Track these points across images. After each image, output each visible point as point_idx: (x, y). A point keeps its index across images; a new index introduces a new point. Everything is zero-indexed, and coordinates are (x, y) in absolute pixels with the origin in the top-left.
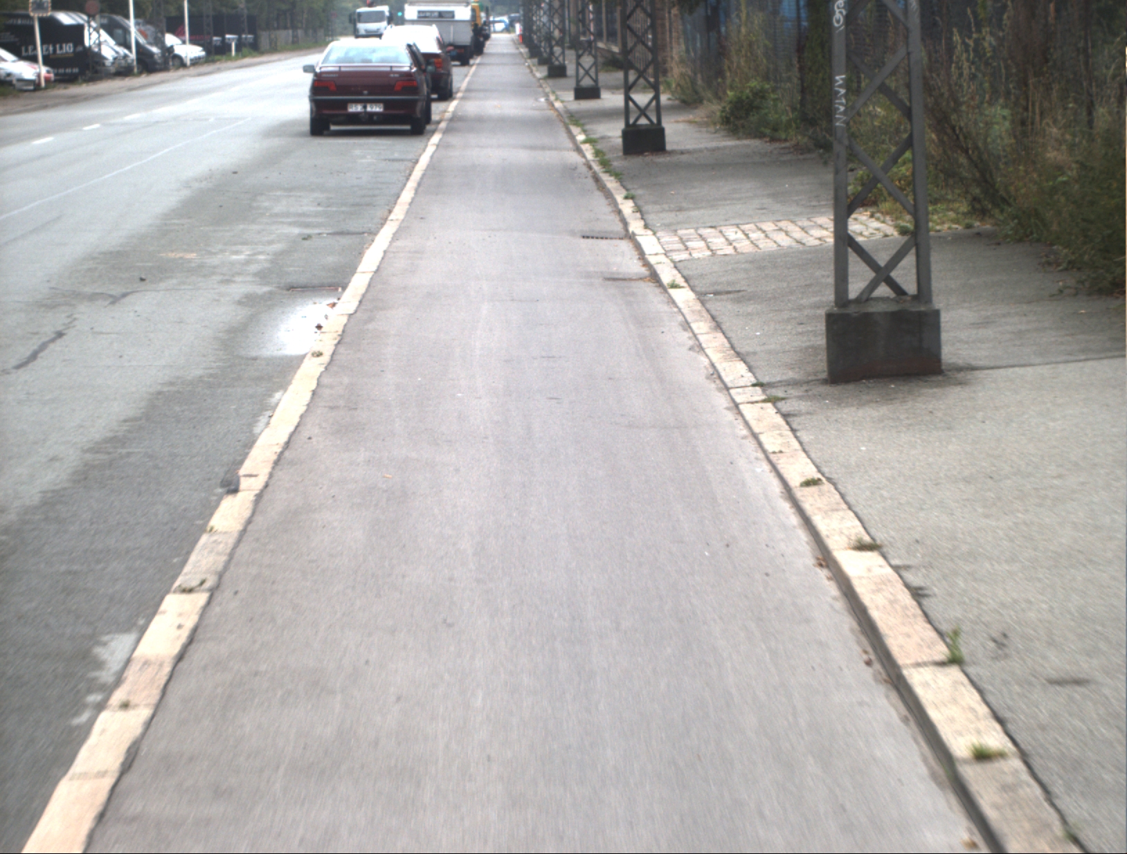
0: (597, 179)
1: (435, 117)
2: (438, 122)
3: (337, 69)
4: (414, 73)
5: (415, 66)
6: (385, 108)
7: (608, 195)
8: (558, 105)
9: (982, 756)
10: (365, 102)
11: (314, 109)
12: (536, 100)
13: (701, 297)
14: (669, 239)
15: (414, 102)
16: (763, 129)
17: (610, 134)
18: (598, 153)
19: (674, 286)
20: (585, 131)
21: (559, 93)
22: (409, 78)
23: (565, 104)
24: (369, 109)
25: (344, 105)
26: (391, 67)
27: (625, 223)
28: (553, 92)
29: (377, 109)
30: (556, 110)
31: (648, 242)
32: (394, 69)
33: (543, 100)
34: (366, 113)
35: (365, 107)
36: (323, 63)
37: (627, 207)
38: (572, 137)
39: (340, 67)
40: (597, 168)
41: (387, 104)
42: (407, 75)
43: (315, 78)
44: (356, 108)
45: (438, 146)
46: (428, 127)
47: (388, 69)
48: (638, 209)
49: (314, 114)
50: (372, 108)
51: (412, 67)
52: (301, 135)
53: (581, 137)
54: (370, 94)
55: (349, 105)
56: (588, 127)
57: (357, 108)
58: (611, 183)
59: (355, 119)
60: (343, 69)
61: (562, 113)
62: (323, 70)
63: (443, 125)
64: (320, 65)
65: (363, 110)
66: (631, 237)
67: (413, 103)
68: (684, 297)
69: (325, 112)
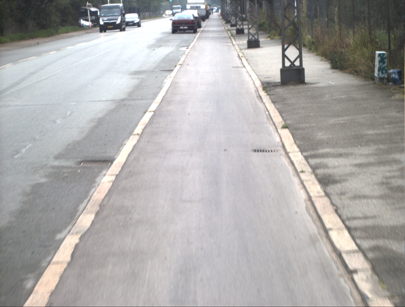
1: (198, 31)
7: (231, 39)
10: (184, 26)
11: (173, 28)
13: (238, 45)
14: (238, 42)
17: (234, 32)
25: (179, 27)
29: (186, 28)
31: (234, 43)
35: (184, 27)
37: (233, 40)
38: (227, 33)
40: (230, 36)
41: (188, 27)
42: (192, 21)
43: (173, 21)
44: (182, 28)
48: (235, 40)
51: (193, 19)
52: (170, 33)
56: (231, 31)
59: (181, 30)
60: (179, 19)
63: (200, 32)
66: (232, 43)
67: (193, 27)
69: (176, 28)
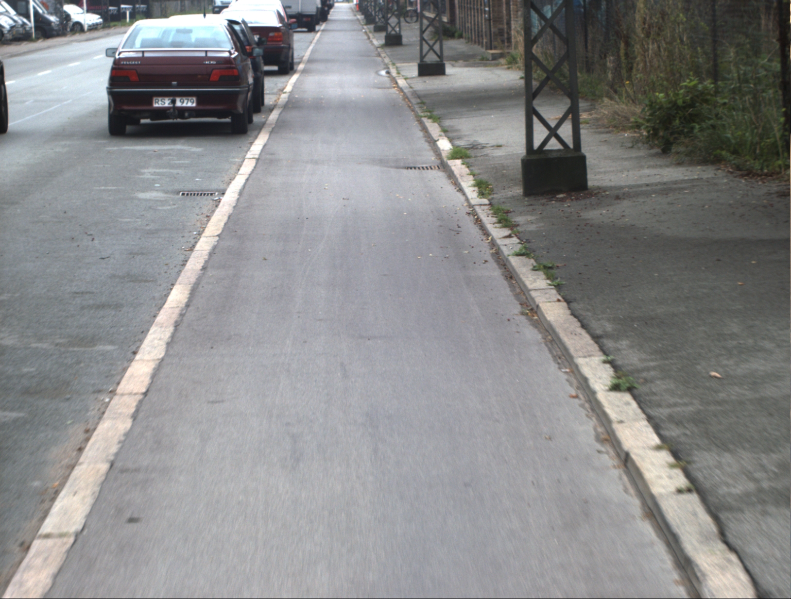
1: (268, 100)
2: (271, 110)
3: (140, 55)
4: (235, 58)
5: (236, 50)
6: (198, 103)
8: (401, 82)
10: (173, 95)
11: (112, 104)
12: (377, 73)
15: (237, 94)
16: (718, 151)
17: (482, 140)
18: (482, 187)
20: (445, 131)
21: (398, 65)
22: (229, 65)
23: (408, 80)
24: (178, 104)
25: (148, 98)
26: (206, 51)
28: (394, 64)
29: (189, 103)
30: (401, 90)
32: (210, 54)
33: (383, 73)
34: (175, 108)
35: (174, 102)
36: (123, 48)
38: (432, 142)
39: (143, 52)
41: (202, 98)
42: (227, 61)
43: (114, 66)
44: (163, 103)
45: (258, 160)
46: (257, 118)
47: (203, 54)
49: (112, 110)
50: (183, 102)
51: (233, 51)
52: (97, 135)
53: (445, 145)
54: (178, 86)
55: (154, 98)
56: (447, 123)
57: (165, 103)
59: (162, 113)
60: (146, 55)
61: (409, 95)
62: (122, 56)
63: (274, 116)
64: (121, 50)
65: (171, 105)
69: (126, 108)
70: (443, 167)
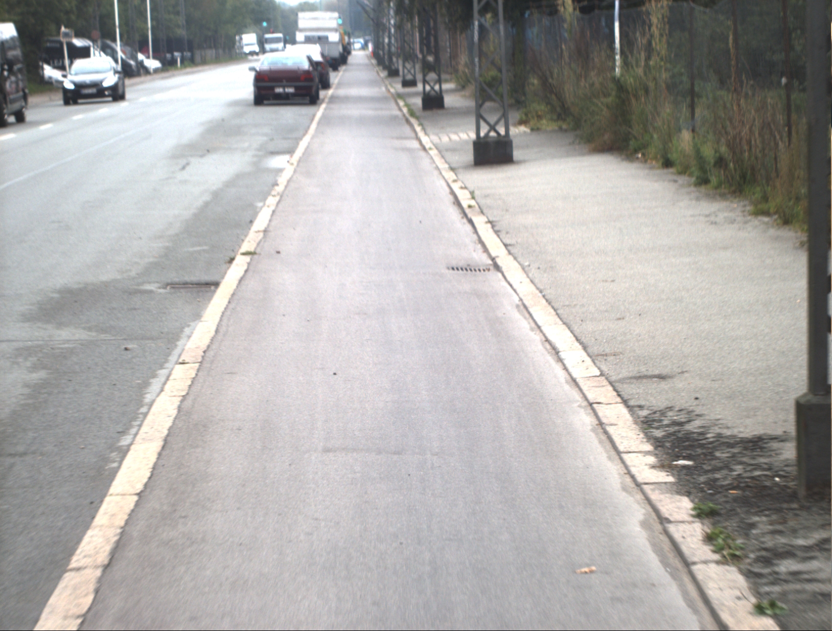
0: (408, 121)
2: (323, 99)
3: (269, 69)
4: (311, 71)
5: (312, 68)
6: (296, 90)
7: (411, 126)
8: (392, 90)
9: (470, 207)
10: (284, 87)
11: (256, 91)
12: (380, 88)
13: (440, 152)
14: (435, 138)
15: (311, 87)
17: (416, 102)
18: (410, 110)
19: (430, 149)
20: (405, 102)
21: (393, 84)
22: (308, 73)
23: (396, 90)
24: (286, 91)
25: (273, 88)
26: (298, 67)
27: (416, 133)
28: (390, 84)
29: (290, 90)
30: (391, 93)
31: (425, 139)
32: (300, 68)
33: (384, 89)
34: (285, 93)
35: (284, 89)
37: (418, 129)
38: (397, 104)
39: (270, 67)
40: (408, 115)
41: (296, 88)
43: (256, 74)
45: (325, 109)
46: (319, 102)
48: (424, 129)
49: (256, 94)
50: (288, 90)
51: (310, 68)
53: (402, 104)
55: (276, 88)
57: (280, 90)
58: (413, 121)
59: (279, 96)
60: (272, 69)
61: (394, 94)
65: (283, 91)
66: (418, 139)
68: (434, 152)
70: (400, 109)
